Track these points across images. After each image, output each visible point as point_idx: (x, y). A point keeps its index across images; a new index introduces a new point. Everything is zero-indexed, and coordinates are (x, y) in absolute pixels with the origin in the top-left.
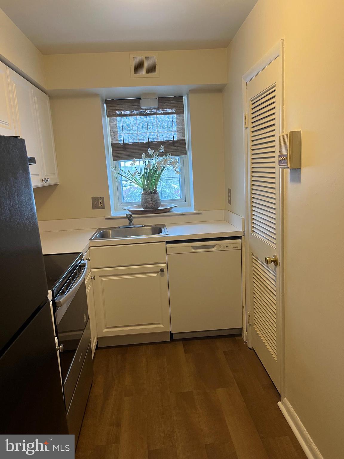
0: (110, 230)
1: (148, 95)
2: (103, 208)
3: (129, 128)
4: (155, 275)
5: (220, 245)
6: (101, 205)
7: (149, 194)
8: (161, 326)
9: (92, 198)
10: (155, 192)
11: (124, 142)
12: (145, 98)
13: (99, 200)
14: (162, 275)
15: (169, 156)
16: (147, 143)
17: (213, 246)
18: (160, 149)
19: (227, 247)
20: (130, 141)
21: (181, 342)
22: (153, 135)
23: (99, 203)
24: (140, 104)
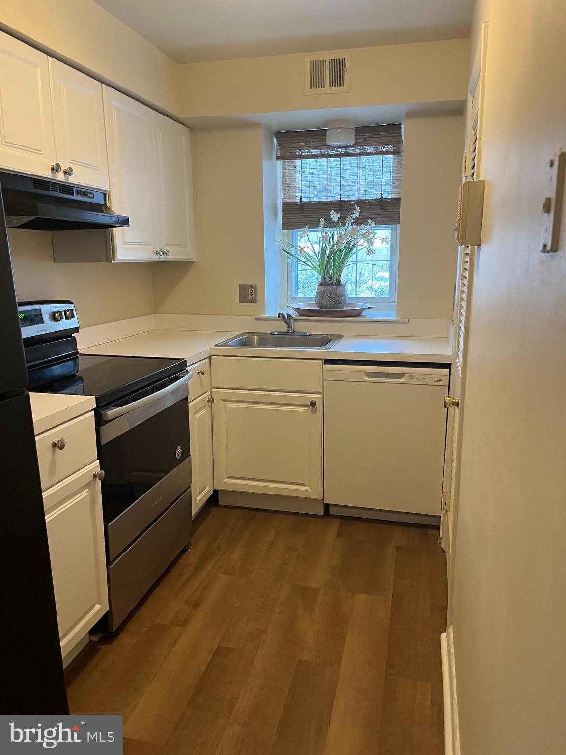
0: (256, 336)
1: (338, 123)
2: (254, 301)
3: (311, 178)
4: (303, 409)
5: (412, 376)
6: (251, 297)
7: (327, 285)
8: (307, 488)
9: (240, 285)
10: (338, 282)
11: (301, 200)
12: (332, 127)
13: (250, 289)
14: (314, 411)
15: (370, 225)
16: (338, 202)
17: (401, 375)
18: (354, 213)
19: (423, 379)
20: (312, 199)
21: (339, 520)
22: (349, 190)
23: (250, 293)
24: (326, 138)
